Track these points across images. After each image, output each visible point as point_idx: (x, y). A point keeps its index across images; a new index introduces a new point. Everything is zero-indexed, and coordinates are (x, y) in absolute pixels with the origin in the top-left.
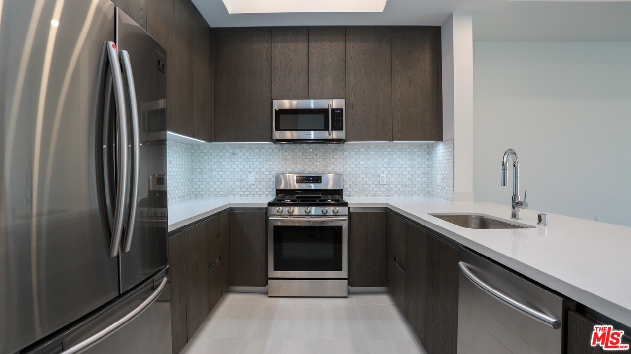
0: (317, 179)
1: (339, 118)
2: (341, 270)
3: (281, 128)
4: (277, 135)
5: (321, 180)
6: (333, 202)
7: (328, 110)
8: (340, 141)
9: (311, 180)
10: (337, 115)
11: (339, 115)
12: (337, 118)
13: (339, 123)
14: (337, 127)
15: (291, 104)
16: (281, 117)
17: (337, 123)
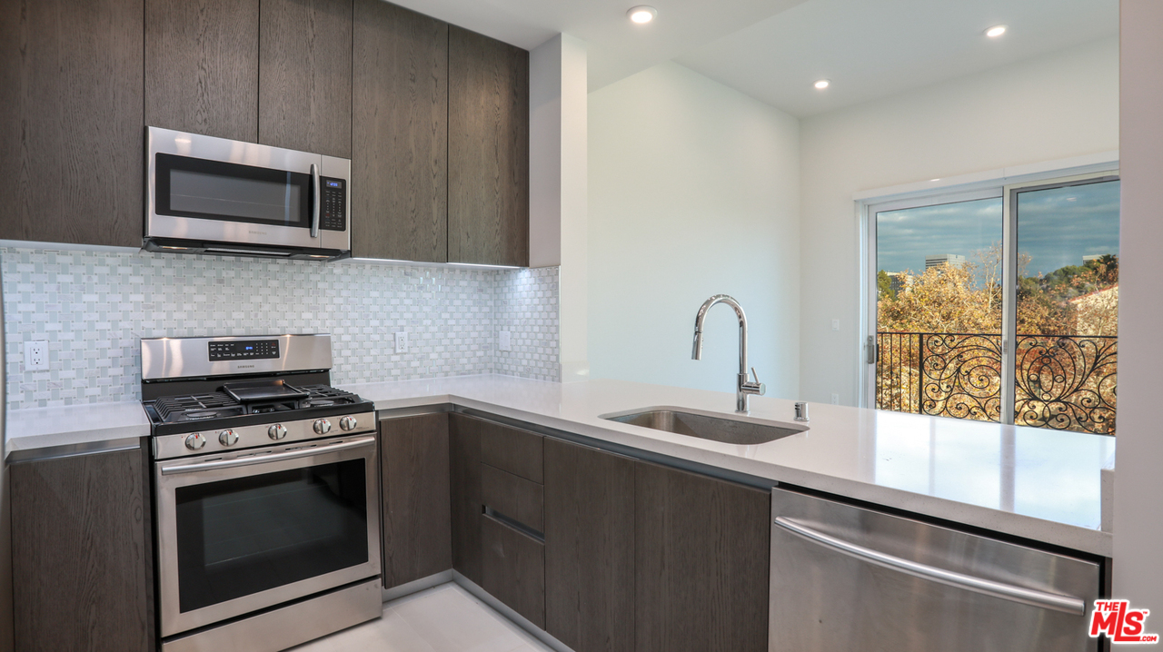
0: (268, 348)
1: (337, 201)
2: (365, 559)
3: (172, 208)
4: (158, 225)
5: (277, 350)
6: (331, 404)
7: (311, 177)
8: (335, 254)
9: (249, 351)
10: (331, 194)
11: (337, 194)
12: (331, 200)
13: (336, 213)
14: (334, 221)
15: (193, 144)
16: (176, 177)
17: (331, 212)
